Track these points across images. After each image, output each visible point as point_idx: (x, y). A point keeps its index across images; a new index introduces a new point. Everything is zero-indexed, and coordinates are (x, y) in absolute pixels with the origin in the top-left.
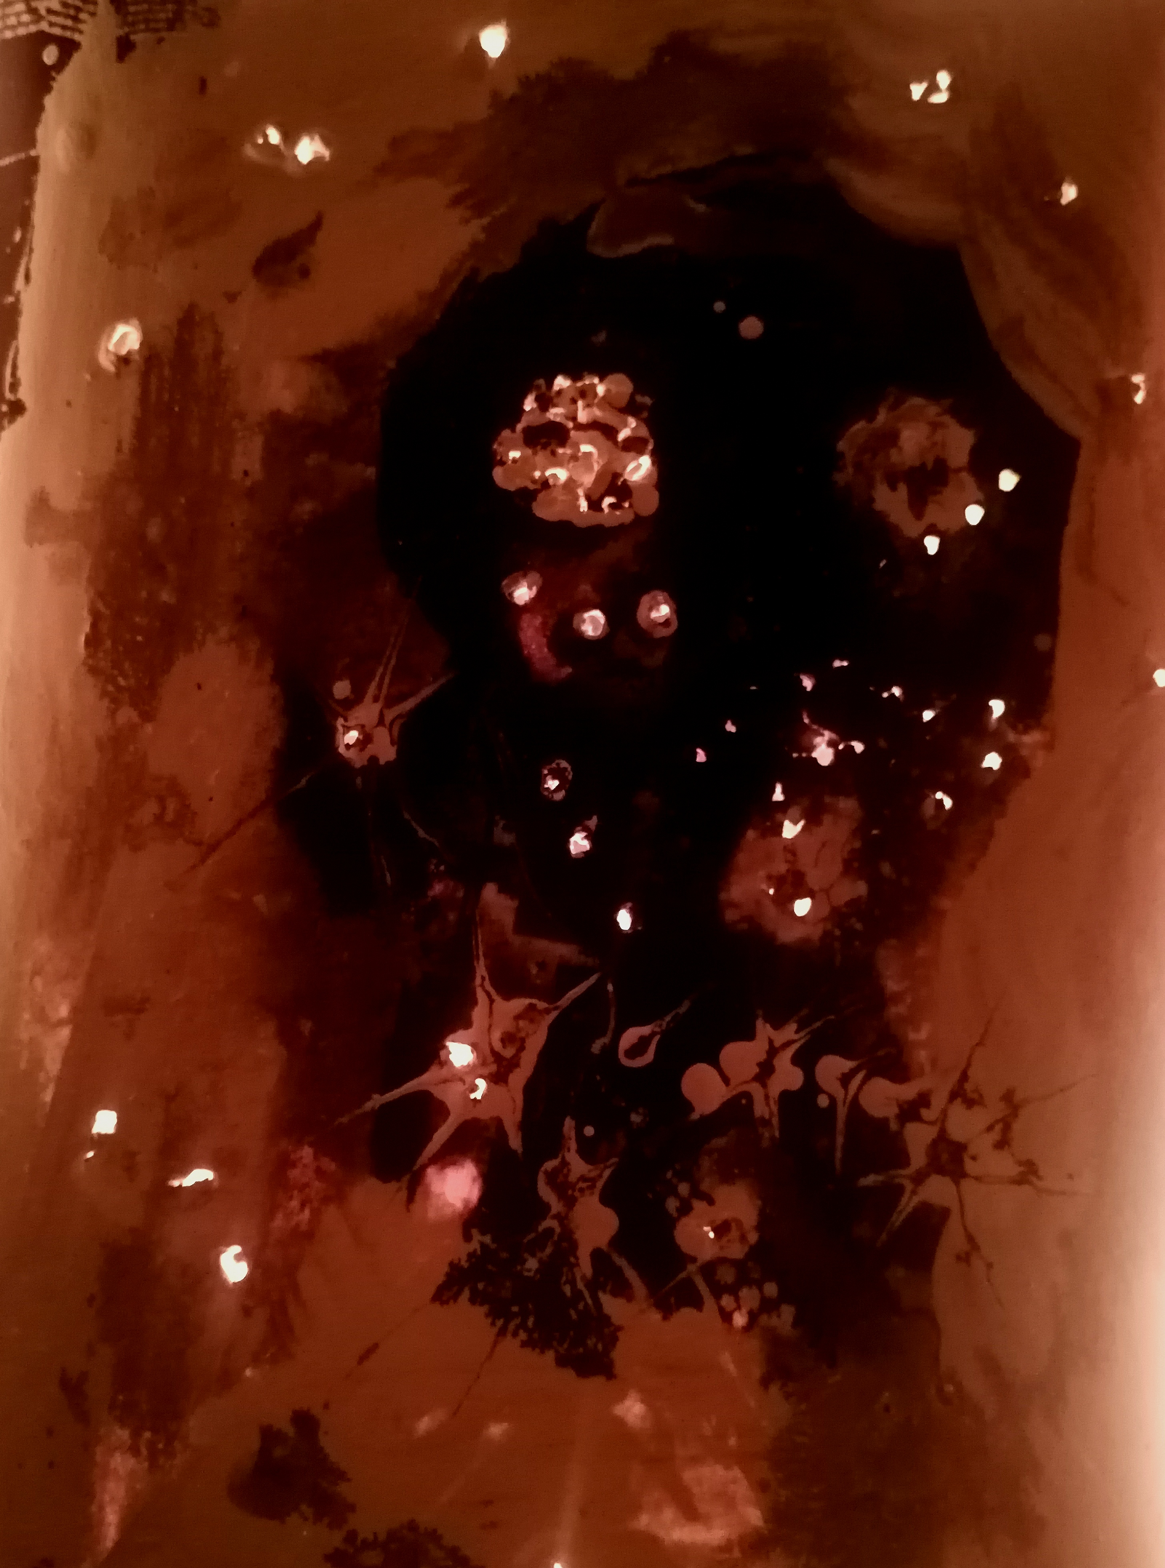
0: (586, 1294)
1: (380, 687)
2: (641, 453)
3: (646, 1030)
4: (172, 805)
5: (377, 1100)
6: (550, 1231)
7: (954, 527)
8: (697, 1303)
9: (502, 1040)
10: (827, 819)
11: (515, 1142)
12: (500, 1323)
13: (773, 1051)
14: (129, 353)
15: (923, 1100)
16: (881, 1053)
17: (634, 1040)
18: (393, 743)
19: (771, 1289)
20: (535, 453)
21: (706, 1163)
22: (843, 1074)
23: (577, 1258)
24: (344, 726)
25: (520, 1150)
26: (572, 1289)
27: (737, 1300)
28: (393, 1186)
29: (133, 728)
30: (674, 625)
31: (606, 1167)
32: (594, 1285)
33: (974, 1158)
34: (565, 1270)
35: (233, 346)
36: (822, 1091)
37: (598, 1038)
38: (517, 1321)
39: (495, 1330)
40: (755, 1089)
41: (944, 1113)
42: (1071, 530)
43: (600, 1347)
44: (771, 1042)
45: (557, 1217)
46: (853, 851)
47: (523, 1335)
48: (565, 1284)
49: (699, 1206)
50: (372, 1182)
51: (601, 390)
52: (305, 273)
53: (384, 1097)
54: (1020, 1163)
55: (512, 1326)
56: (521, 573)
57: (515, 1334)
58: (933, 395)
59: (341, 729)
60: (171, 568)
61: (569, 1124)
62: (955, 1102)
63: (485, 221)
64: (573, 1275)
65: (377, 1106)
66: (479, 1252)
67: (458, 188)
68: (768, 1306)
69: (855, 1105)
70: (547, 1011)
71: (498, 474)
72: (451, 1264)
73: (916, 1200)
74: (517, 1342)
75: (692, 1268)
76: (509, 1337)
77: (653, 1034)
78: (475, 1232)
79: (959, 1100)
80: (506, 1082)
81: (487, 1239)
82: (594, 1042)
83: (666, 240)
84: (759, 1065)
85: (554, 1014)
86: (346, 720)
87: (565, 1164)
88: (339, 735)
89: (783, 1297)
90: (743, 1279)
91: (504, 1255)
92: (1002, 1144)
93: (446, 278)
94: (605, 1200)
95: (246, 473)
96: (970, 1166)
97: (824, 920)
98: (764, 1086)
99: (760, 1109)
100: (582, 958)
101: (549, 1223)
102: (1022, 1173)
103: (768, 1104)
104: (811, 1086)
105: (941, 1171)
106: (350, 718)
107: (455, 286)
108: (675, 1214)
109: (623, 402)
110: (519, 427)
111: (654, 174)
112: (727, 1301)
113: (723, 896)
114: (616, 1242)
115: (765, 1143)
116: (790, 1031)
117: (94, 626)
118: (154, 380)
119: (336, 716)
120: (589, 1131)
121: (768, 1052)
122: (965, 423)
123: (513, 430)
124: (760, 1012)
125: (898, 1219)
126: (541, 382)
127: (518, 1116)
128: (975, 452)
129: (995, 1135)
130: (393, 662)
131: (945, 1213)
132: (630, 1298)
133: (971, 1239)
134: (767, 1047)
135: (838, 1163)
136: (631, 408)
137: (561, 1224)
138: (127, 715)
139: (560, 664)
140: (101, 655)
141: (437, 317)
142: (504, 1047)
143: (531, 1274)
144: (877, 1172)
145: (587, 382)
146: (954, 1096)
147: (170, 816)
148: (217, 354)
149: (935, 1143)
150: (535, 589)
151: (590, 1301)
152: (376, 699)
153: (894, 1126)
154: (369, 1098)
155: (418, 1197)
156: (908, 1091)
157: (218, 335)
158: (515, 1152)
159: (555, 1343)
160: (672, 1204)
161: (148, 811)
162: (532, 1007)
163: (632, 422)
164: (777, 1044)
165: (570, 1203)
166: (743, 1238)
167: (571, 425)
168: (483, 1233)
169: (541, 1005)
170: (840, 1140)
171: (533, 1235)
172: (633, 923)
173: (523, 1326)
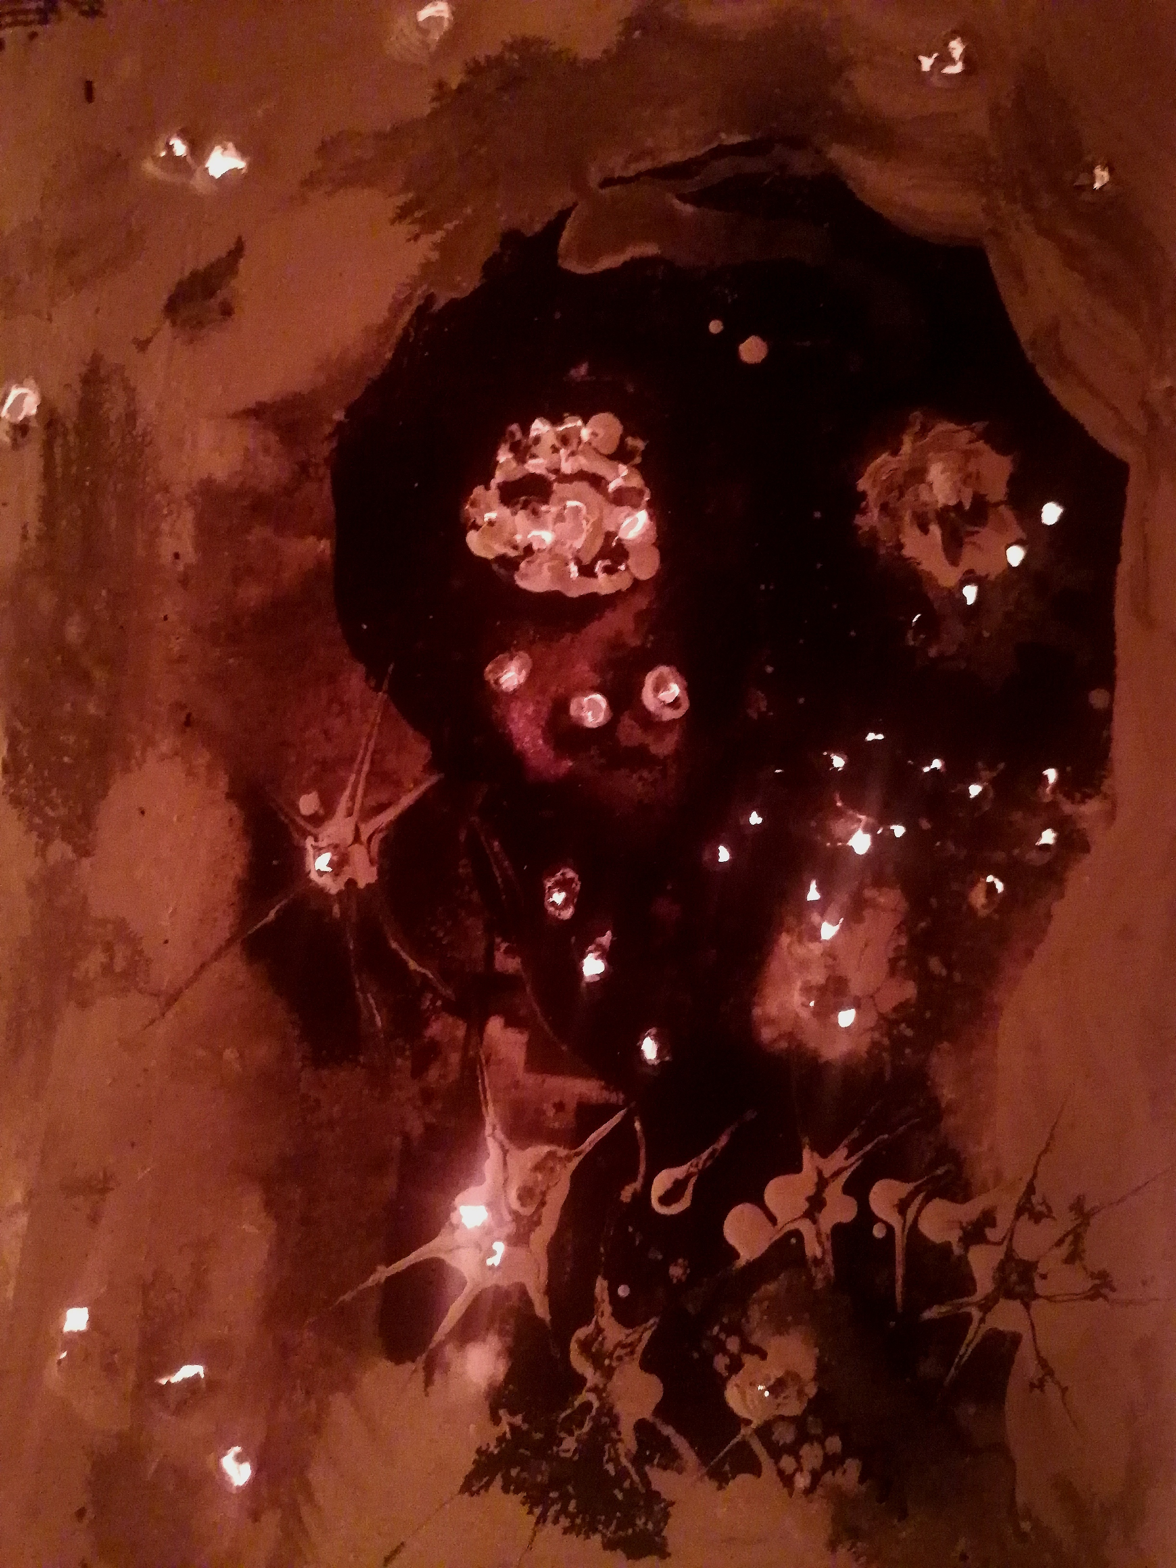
0: (632, 1471)
1: (353, 798)
2: (636, 507)
3: (679, 1172)
4: (121, 955)
5: (383, 1273)
6: (588, 1406)
7: (994, 572)
8: (755, 1469)
9: (520, 1198)
10: (868, 913)
11: (541, 1309)
12: (538, 1511)
13: (822, 1183)
14: (27, 419)
15: (988, 1219)
16: (940, 1172)
17: (669, 1185)
18: (372, 862)
19: (834, 1444)
20: (515, 513)
21: (755, 1313)
22: (901, 1200)
23: (619, 1433)
24: (314, 847)
25: (548, 1318)
26: (615, 1468)
27: (798, 1459)
28: (409, 1366)
29: (70, 865)
30: (685, 705)
31: (646, 1329)
32: (639, 1460)
33: (1044, 1277)
34: (607, 1447)
35: (148, 405)
36: (878, 1220)
37: (628, 1184)
38: (557, 1507)
39: (533, 1519)
40: (805, 1227)
41: (1012, 1232)
42: (1123, 569)
43: (650, 1526)
44: (820, 1173)
45: (595, 1389)
46: (898, 948)
47: (564, 1522)
48: (607, 1462)
49: (750, 1361)
50: (385, 1365)
51: (585, 434)
52: (227, 311)
53: (391, 1268)
54: (1093, 1276)
55: (551, 1513)
56: (507, 655)
57: (556, 1521)
58: (963, 417)
59: (311, 851)
60: (99, 675)
61: (601, 1286)
62: (1022, 1217)
63: (438, 236)
64: (616, 1450)
65: (383, 1280)
66: (508, 1436)
67: (401, 200)
68: (831, 1462)
69: (914, 1233)
70: (569, 1159)
71: (473, 539)
72: (479, 1451)
73: (985, 1327)
74: (559, 1528)
75: (744, 1431)
76: (549, 1524)
77: (689, 1176)
78: (502, 1412)
79: (1026, 1216)
80: (527, 1243)
81: (518, 1420)
82: (623, 1188)
83: (651, 249)
84: (809, 1199)
85: (576, 1161)
86: (316, 840)
87: (599, 1330)
88: (309, 858)
89: (848, 1451)
90: (803, 1437)
91: (538, 1436)
92: (1072, 1258)
93: (396, 309)
94: (647, 1365)
95: (177, 556)
96: (1040, 1286)
97: (872, 1029)
98: (815, 1221)
99: (813, 1249)
100: (605, 1094)
101: (587, 1396)
102: (1094, 1287)
103: (820, 1243)
104: (866, 1217)
105: (1010, 1295)
106: (320, 837)
107: (406, 317)
108: (725, 1374)
109: (610, 449)
110: (494, 483)
111: (630, 173)
112: (787, 1463)
113: (757, 1011)
114: (660, 1410)
115: (819, 1285)
116: (839, 1158)
117: (12, 748)
118: (58, 451)
119: (305, 834)
120: (623, 1291)
121: (817, 1184)
122: (1001, 449)
123: (487, 488)
124: (806, 1140)
125: (965, 1351)
126: (514, 427)
127: (543, 1279)
128: (1012, 482)
129: (1064, 1250)
130: (366, 768)
131: (1016, 1340)
132: (680, 1471)
133: (1043, 1363)
134: (816, 1179)
135: (899, 1297)
136: (621, 455)
137: (600, 1398)
138: (60, 850)
139: (559, 757)
140: (23, 782)
141: (389, 355)
142: (523, 1205)
143: (568, 1455)
144: (941, 1303)
145: (569, 425)
146: (1019, 1212)
147: (120, 965)
148: (131, 417)
149: (1002, 1267)
150: (524, 673)
151: (636, 1478)
152: (350, 814)
153: (957, 1250)
154: (373, 1271)
155: (437, 1377)
156: (970, 1211)
157: (130, 391)
158: (542, 1321)
159: (600, 1527)
160: (721, 1362)
161: (94, 961)
162: (551, 1155)
163: (624, 470)
164: (827, 1174)
165: (609, 1373)
166: (800, 1393)
167: (553, 477)
168: (513, 1413)
169: (562, 1152)
170: (900, 1271)
171: (569, 1411)
172: (660, 1052)
173: (564, 1511)
